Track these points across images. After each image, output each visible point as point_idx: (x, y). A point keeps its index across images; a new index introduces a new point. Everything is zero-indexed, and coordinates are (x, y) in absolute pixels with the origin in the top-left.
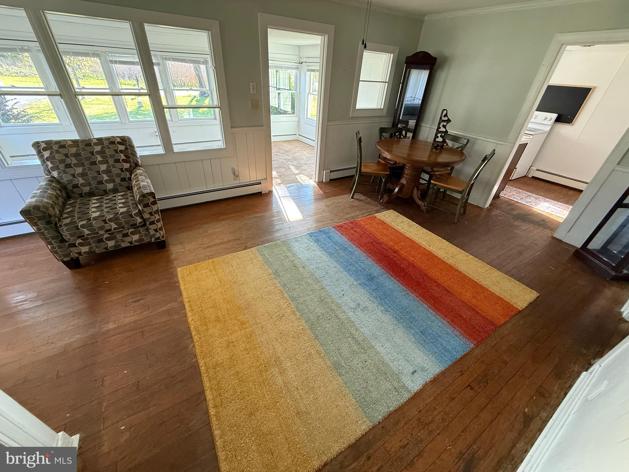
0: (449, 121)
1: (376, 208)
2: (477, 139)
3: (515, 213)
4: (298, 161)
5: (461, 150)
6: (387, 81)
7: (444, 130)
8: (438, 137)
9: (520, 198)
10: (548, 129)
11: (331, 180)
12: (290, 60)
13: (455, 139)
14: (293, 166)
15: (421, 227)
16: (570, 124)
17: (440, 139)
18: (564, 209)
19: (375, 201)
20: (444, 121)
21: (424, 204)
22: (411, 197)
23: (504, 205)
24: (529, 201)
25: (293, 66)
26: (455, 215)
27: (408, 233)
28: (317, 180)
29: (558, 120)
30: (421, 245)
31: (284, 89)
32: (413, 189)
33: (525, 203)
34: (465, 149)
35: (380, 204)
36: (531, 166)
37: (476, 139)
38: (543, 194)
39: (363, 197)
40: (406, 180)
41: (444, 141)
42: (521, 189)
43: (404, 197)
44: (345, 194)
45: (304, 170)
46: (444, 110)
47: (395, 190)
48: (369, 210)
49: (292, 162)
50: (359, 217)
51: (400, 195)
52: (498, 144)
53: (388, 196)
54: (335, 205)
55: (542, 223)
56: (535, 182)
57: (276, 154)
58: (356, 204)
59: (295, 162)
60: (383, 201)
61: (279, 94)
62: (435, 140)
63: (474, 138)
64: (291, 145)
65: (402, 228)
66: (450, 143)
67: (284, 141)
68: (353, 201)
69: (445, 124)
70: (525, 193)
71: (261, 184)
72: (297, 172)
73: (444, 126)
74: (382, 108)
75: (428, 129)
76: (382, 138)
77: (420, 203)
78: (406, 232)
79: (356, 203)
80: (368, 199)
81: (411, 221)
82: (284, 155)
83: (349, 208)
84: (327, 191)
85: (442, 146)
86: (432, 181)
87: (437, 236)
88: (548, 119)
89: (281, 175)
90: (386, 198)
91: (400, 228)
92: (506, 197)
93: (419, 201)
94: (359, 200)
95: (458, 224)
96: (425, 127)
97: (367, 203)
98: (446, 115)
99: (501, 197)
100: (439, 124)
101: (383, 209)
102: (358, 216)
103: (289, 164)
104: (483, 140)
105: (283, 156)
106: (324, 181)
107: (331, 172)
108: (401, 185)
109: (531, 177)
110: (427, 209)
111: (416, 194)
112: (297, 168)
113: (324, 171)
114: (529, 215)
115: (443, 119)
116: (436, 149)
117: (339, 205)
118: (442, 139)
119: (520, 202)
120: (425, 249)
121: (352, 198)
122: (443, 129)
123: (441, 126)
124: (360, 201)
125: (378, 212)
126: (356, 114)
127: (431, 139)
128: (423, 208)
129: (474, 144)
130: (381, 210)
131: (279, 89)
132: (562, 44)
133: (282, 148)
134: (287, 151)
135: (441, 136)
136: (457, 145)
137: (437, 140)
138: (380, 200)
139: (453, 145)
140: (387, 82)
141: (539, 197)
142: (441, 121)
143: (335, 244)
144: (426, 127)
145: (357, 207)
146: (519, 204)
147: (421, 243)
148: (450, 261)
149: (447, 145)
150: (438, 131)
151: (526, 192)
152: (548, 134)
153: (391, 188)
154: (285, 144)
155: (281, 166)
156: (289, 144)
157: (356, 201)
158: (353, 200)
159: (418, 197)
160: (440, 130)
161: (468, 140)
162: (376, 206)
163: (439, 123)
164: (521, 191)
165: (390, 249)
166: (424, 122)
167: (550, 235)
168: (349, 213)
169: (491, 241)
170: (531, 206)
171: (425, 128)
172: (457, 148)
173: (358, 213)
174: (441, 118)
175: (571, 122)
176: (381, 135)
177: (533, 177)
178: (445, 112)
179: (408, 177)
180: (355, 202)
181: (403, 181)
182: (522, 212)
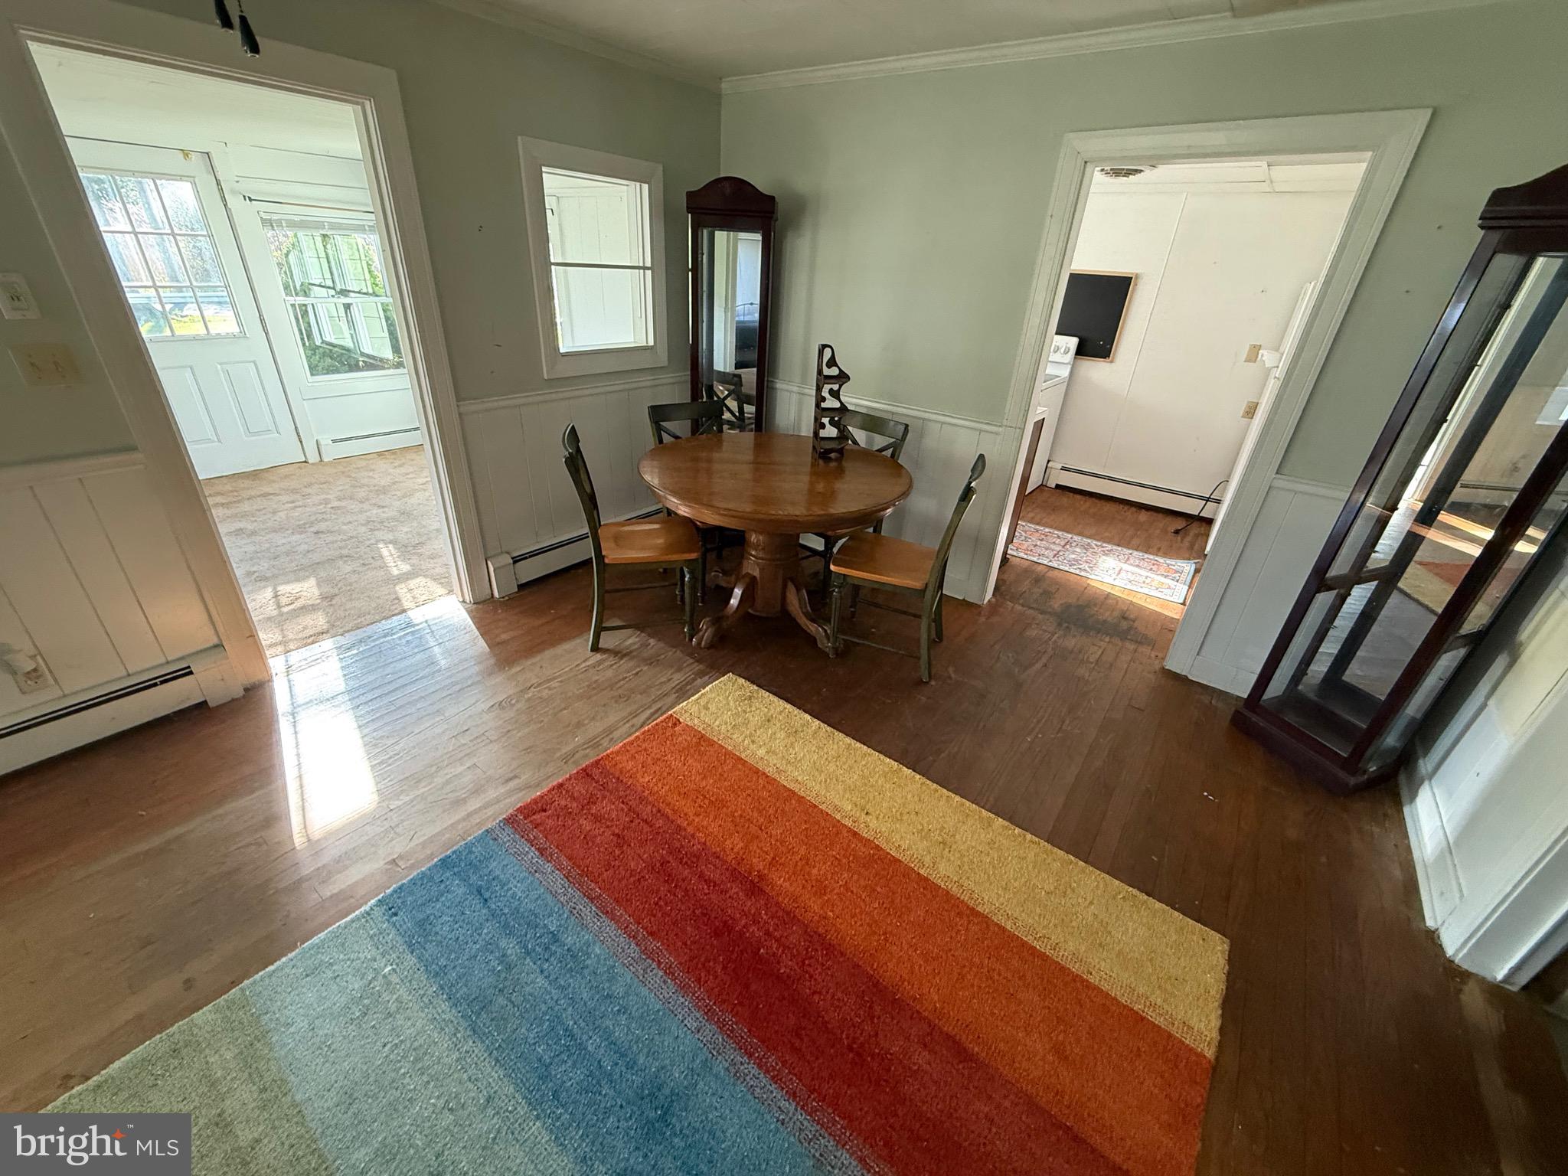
0: (843, 378)
1: (678, 678)
2: (930, 420)
3: (1056, 604)
4: (415, 524)
5: (893, 456)
6: (648, 264)
7: (837, 405)
8: (823, 426)
9: (1051, 554)
10: (1065, 372)
11: (521, 587)
12: (348, 203)
13: (873, 423)
14: (391, 546)
15: (829, 729)
16: (1107, 360)
17: (830, 432)
18: (1151, 569)
19: (673, 647)
20: (829, 379)
21: (825, 631)
22: (785, 614)
23: (1025, 586)
24: (1074, 560)
25: (365, 223)
26: (919, 658)
27: (790, 768)
28: (468, 598)
29: (1081, 351)
30: (838, 817)
31: (359, 292)
32: (785, 587)
33: (1066, 569)
34: (903, 451)
35: (691, 655)
36: (1049, 461)
37: (924, 420)
38: (1093, 531)
39: (630, 639)
40: (758, 564)
41: (844, 435)
42: (1045, 525)
43: (764, 615)
44: (569, 639)
45: (432, 557)
46: (824, 346)
47: (732, 601)
48: (655, 693)
49: (391, 530)
50: (616, 735)
51: (750, 611)
52: (981, 431)
53: (714, 624)
54: (529, 699)
55: (1124, 625)
56: (1066, 499)
57: (336, 504)
58: (610, 673)
59: (405, 529)
60: (699, 643)
61: (347, 307)
62: (816, 434)
63: (920, 418)
64: (400, 466)
65: (767, 752)
66: (860, 435)
67: (380, 454)
68: (599, 663)
69: (836, 387)
70: (1059, 537)
71: (191, 673)
72: (405, 567)
73: (835, 394)
74: (651, 343)
75: (795, 397)
76: (666, 438)
77: (813, 628)
78: (782, 765)
79: (608, 670)
80: (652, 641)
81: (796, 711)
82: (366, 506)
83: (580, 697)
84: (504, 637)
85: (841, 451)
86: (832, 567)
87: (882, 757)
88: (1062, 351)
89: (336, 590)
90: (707, 630)
91: (761, 752)
92: (1022, 555)
93: (809, 623)
94: (616, 653)
95: (933, 683)
96: (787, 391)
97: (650, 662)
98: (832, 362)
99: (1012, 559)
100: (819, 389)
101: (701, 674)
102: (609, 731)
103: (378, 541)
104: (943, 423)
105: (361, 512)
106: (496, 595)
107: (516, 560)
108: (747, 580)
109: (1053, 486)
110: (835, 649)
111: (796, 603)
112: (406, 550)
113: (489, 563)
114: (1088, 606)
115: (827, 372)
116: (827, 460)
117: (545, 693)
118: (836, 430)
119: (1056, 566)
120: (855, 834)
121: (595, 648)
122: (831, 403)
123: (825, 393)
124: (625, 655)
125: (684, 692)
126: (564, 370)
127: (807, 429)
128: (826, 645)
129: (921, 435)
130: (694, 680)
131: (344, 293)
132: (1086, 162)
133: (365, 481)
134: (384, 490)
135: (832, 423)
136: (880, 441)
137: (823, 433)
138: (691, 640)
139: (870, 441)
140: (648, 268)
141: (1089, 541)
142: (822, 379)
143: (506, 926)
144: (791, 392)
145: (611, 687)
146: (1056, 572)
147: (837, 809)
148: (943, 872)
149: (855, 442)
150: (821, 412)
151: (1060, 533)
152: (1068, 385)
153: (724, 584)
154: (382, 465)
155: (345, 552)
156: (397, 463)
157: (612, 660)
158: (598, 656)
159: (803, 613)
160: (823, 405)
161: (907, 426)
162: (679, 670)
163: (818, 385)
164: (1047, 530)
165: (735, 875)
166: (781, 375)
167: (1157, 667)
168: (579, 725)
169: (1033, 729)
170: (1083, 574)
171: (786, 393)
172: (880, 450)
173: (612, 718)
174: (820, 372)
175: (1108, 356)
176: (658, 430)
177: (1058, 486)
178: (827, 353)
179: (761, 555)
180: (607, 664)
181: (752, 566)
182: (1072, 601)
